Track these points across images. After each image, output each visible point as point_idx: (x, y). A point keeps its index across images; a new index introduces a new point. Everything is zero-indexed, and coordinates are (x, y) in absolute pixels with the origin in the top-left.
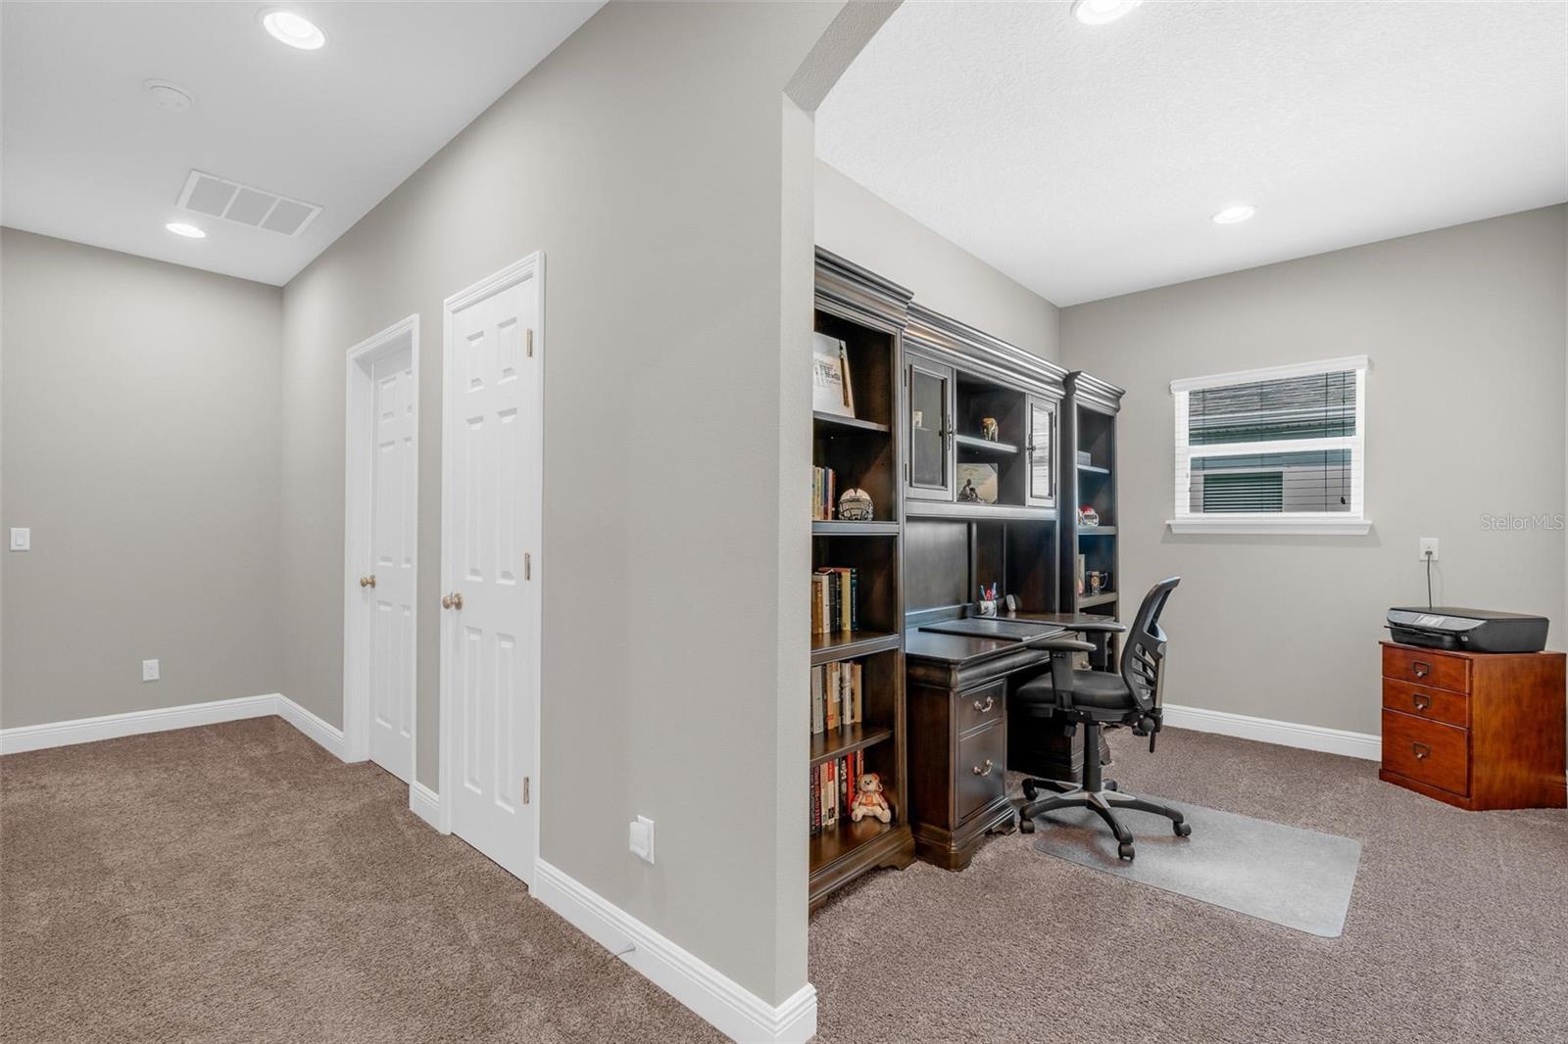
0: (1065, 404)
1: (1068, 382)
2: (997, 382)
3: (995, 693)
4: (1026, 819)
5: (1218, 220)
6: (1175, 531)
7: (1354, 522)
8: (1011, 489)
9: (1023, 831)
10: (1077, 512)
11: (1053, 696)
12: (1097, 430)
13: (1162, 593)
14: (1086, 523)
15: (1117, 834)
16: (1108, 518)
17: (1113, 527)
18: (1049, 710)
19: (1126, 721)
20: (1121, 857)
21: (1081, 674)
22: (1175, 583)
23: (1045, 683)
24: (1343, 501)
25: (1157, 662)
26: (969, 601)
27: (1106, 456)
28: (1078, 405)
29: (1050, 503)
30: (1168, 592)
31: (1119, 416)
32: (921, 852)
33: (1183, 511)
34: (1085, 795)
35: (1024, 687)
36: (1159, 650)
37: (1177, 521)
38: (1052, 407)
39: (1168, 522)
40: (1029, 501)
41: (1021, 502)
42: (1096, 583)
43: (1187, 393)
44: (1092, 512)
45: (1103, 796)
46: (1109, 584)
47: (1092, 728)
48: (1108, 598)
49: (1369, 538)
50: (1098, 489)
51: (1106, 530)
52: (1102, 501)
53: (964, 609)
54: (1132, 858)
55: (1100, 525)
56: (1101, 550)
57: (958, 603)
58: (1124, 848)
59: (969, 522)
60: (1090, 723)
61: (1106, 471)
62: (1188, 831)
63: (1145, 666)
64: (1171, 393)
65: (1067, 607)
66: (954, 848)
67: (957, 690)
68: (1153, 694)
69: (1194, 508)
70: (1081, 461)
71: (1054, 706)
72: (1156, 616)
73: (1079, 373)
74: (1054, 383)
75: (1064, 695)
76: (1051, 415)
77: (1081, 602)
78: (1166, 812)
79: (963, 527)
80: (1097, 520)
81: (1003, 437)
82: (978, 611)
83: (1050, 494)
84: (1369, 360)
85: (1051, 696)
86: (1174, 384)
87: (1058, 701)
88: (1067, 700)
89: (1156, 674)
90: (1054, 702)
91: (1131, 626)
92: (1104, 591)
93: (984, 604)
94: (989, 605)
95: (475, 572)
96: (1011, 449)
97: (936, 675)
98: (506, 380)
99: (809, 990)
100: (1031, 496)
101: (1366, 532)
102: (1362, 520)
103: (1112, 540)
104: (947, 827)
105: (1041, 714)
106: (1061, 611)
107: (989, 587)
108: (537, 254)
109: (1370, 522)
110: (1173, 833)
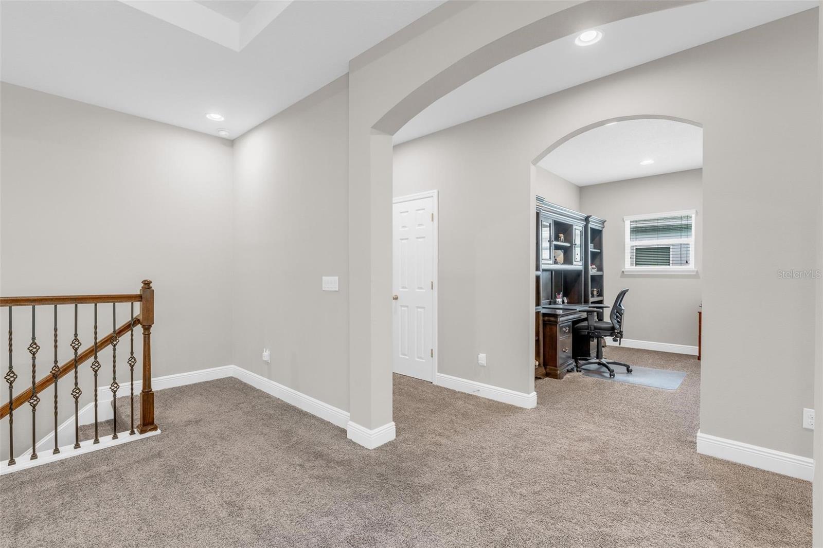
0: (586, 227)
1: (587, 219)
2: (565, 222)
3: (569, 326)
4: (578, 368)
5: (641, 163)
6: (625, 273)
7: (691, 270)
8: (568, 259)
9: (577, 371)
10: (590, 267)
11: (588, 328)
12: (596, 235)
13: (622, 294)
14: (593, 271)
15: (609, 370)
16: (600, 269)
17: (601, 272)
18: (585, 332)
19: (611, 335)
20: (611, 376)
21: (596, 322)
22: (627, 290)
23: (585, 324)
24: (687, 262)
25: (621, 316)
26: (552, 299)
27: (599, 245)
28: (590, 228)
29: (580, 263)
30: (625, 293)
31: (604, 230)
32: (547, 375)
33: (628, 265)
34: (598, 361)
35: (578, 325)
36: (622, 312)
37: (626, 270)
38: (581, 229)
39: (623, 270)
40: (574, 263)
41: (571, 263)
42: (595, 293)
43: (629, 221)
44: (594, 266)
45: (603, 361)
46: (600, 294)
47: (599, 339)
48: (600, 299)
49: (696, 276)
50: (597, 257)
51: (599, 273)
52: (597, 261)
53: (550, 302)
54: (614, 376)
55: (597, 271)
56: (598, 281)
57: (548, 299)
58: (611, 374)
59: (551, 271)
60: (599, 338)
61: (599, 251)
62: (631, 371)
63: (617, 317)
64: (624, 221)
65: (586, 302)
66: (559, 372)
67: (560, 323)
68: (620, 326)
69: (632, 264)
70: (591, 248)
71: (588, 331)
72: (621, 302)
73: (591, 216)
74: (582, 220)
75: (592, 327)
76: (581, 231)
77: (591, 300)
78: (624, 365)
79: (550, 273)
80: (596, 270)
81: (565, 241)
82: (555, 303)
83: (581, 260)
84: (696, 211)
85: (587, 327)
86: (625, 218)
87: (590, 329)
88: (593, 328)
89: (621, 319)
90: (588, 329)
91: (613, 305)
92: (598, 296)
93: (557, 300)
94: (559, 300)
95: (403, 288)
96: (568, 245)
97: (552, 319)
98: (419, 227)
99: (535, 393)
100: (575, 261)
101: (695, 274)
102: (693, 269)
103: (601, 277)
104: (556, 367)
105: (583, 333)
106: (584, 303)
107: (559, 294)
108: (436, 191)
109: (696, 270)
110: (626, 372)
